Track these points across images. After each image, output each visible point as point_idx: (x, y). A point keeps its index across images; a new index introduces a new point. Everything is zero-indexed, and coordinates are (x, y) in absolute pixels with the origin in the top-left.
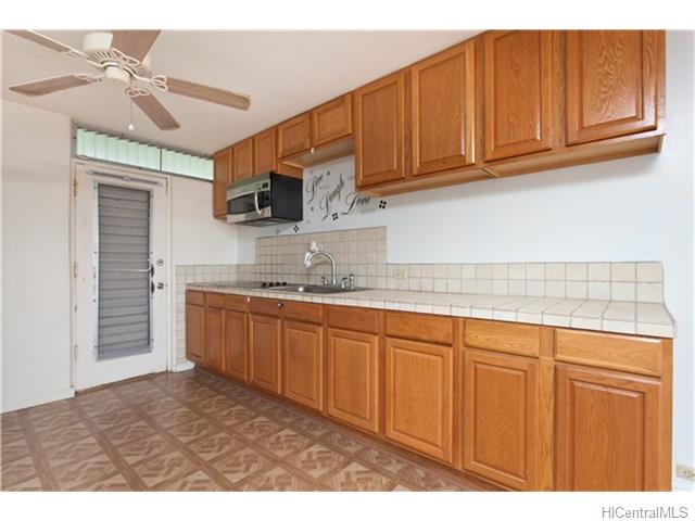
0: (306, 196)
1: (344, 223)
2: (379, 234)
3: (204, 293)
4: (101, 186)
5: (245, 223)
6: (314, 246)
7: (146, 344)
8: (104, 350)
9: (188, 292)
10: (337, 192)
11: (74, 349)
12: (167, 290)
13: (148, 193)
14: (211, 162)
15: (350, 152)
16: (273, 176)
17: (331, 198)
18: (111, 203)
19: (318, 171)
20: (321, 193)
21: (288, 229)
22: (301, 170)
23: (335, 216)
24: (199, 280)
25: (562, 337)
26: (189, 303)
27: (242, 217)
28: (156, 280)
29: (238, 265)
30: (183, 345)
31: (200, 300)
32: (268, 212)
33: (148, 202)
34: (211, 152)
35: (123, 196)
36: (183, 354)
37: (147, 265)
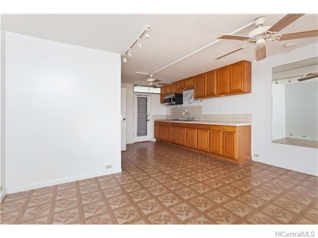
0: (184, 98)
1: (193, 105)
2: (200, 107)
3: (159, 122)
4: (138, 98)
5: (169, 105)
6: (185, 110)
7: (146, 134)
8: (139, 134)
9: (155, 122)
10: (191, 97)
11: (133, 133)
12: (150, 121)
13: (146, 98)
14: (160, 89)
15: (193, 88)
16: (176, 94)
17: (190, 99)
18: (140, 101)
19: (187, 92)
20: (187, 98)
21: (179, 106)
22: (183, 92)
23: (191, 103)
24: (157, 119)
25: (224, 127)
26: (155, 124)
27: (168, 104)
28: (148, 119)
29: (166, 115)
30: (153, 135)
31: (158, 124)
32: (174, 103)
33: (147, 100)
34: (160, 86)
35: (142, 99)
36: (154, 137)
37: (146, 115)
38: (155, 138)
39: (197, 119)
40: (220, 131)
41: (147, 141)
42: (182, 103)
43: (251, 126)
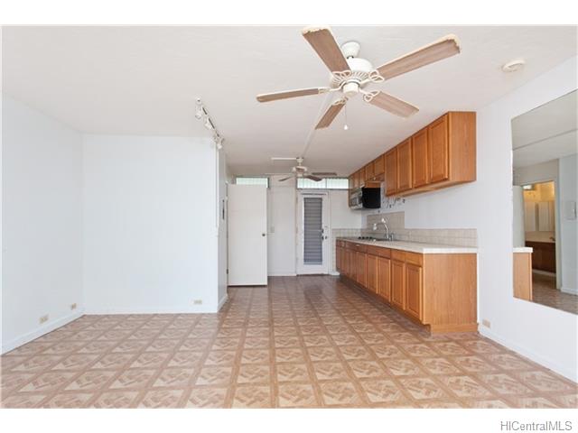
1: (393, 209)
2: (402, 214)
4: (305, 199)
7: (320, 260)
8: (307, 261)
9: (337, 241)
11: (297, 259)
12: (329, 239)
13: (321, 199)
14: (348, 180)
16: (364, 190)
18: (309, 205)
22: (379, 184)
23: (391, 206)
24: (342, 235)
25: (407, 255)
26: (337, 246)
27: (355, 208)
28: (324, 235)
29: (361, 229)
30: (335, 264)
31: (343, 244)
32: (362, 206)
33: (321, 203)
34: (347, 175)
35: (313, 201)
36: (335, 268)
37: (321, 228)
38: (338, 269)
39: (397, 238)
40: (403, 262)
41: (322, 275)
42: (379, 207)
43: (475, 254)
